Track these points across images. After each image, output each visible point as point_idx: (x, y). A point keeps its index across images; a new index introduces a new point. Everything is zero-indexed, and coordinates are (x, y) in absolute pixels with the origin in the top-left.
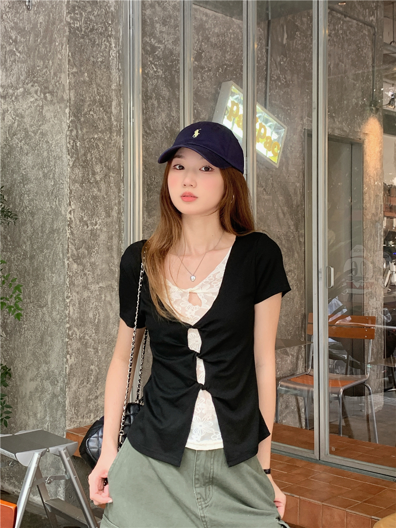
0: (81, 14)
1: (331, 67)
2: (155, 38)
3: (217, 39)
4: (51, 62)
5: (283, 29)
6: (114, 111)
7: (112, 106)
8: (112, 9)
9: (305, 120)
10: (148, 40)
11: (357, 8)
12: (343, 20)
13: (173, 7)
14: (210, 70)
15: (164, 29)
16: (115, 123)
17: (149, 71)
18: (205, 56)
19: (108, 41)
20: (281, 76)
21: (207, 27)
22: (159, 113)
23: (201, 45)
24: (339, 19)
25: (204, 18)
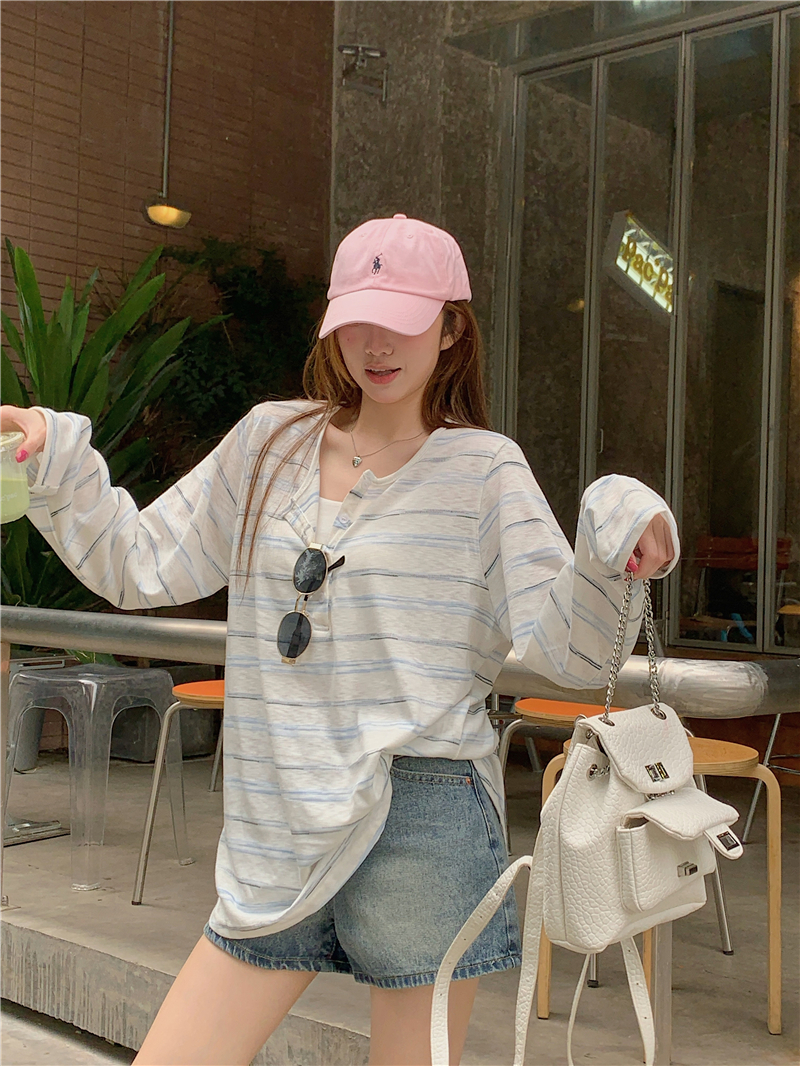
0: (457, 115)
2: (538, 149)
4: (415, 179)
6: (487, 243)
7: (483, 236)
8: (491, 109)
10: (530, 152)
15: (549, 137)
16: (487, 257)
19: (485, 153)
22: (538, 246)
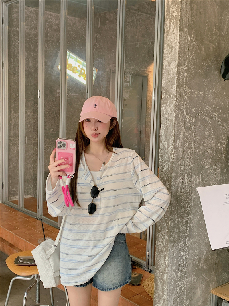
1: (129, 38)
3: (57, 27)
5: (98, 20)
9: (111, 65)
10: (15, 29)
11: (146, 7)
12: (137, 14)
13: (30, 12)
14: (53, 42)
17: (15, 44)
18: (50, 35)
20: (97, 44)
21: (51, 21)
23: (47, 30)
24: (135, 13)
25: (49, 17)
